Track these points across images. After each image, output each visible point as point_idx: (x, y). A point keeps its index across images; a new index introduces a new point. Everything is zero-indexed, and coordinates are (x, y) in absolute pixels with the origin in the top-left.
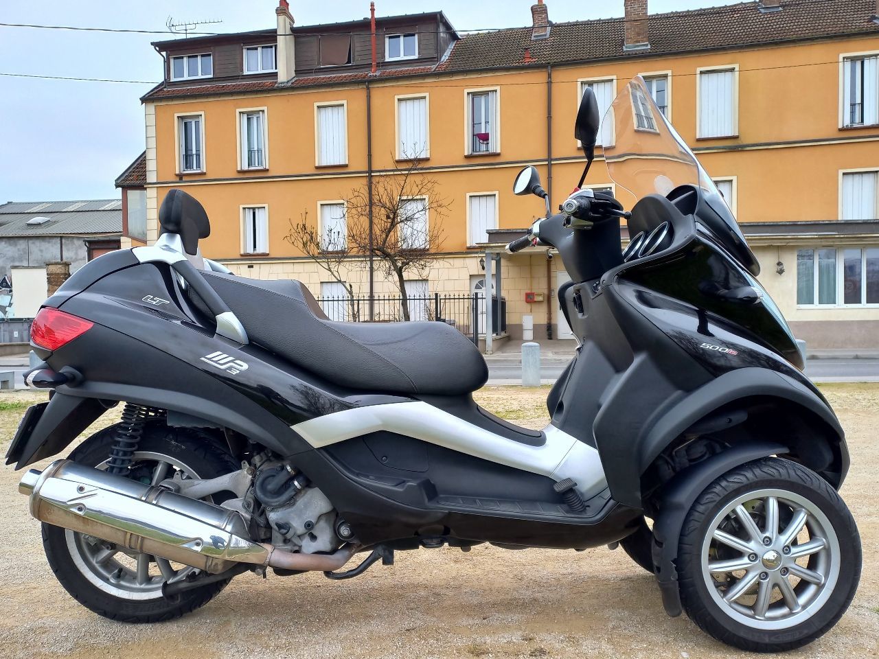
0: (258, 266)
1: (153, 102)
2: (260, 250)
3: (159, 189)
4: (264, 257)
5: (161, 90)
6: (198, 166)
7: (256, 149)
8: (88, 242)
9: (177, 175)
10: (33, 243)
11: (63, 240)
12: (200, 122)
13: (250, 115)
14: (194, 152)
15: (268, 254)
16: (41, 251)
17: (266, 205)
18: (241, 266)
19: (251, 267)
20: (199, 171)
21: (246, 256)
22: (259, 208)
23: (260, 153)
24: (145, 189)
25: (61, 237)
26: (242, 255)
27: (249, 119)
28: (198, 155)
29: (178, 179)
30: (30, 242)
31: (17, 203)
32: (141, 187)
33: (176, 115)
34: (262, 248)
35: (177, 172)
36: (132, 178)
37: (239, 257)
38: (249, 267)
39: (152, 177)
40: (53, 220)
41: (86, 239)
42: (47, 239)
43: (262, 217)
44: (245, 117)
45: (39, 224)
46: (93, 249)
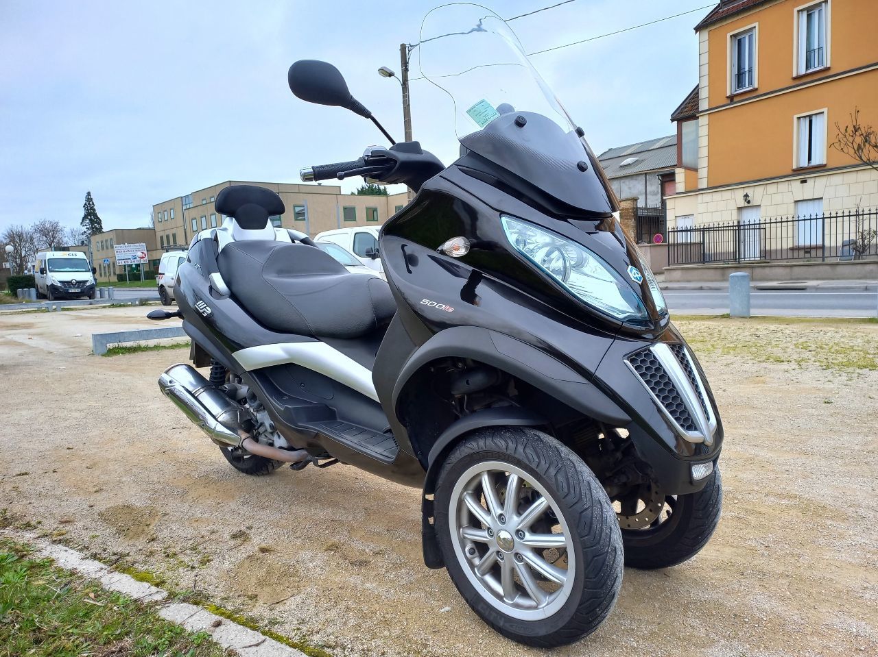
0: (812, 180)
1: (706, 28)
2: (816, 161)
3: (711, 115)
4: (821, 169)
5: (717, 12)
6: (751, 83)
7: (816, 47)
8: (661, 175)
9: (728, 97)
10: (624, 182)
11: (647, 176)
12: (754, 35)
13: (809, 12)
14: (747, 69)
15: (825, 165)
16: (630, 188)
17: (825, 110)
18: (792, 182)
19: (804, 182)
20: (751, 88)
21: (799, 171)
22: (816, 114)
23: (821, 52)
24: (698, 118)
25: (646, 174)
26: (794, 171)
27: (809, 16)
28: (750, 71)
29: (728, 102)
30: (622, 181)
31: (616, 149)
32: (694, 117)
33: (729, 35)
34: (819, 158)
35: (728, 94)
36: (686, 110)
37: (791, 173)
38: (802, 182)
39: (704, 105)
40: (641, 159)
41: (660, 173)
42: (635, 177)
43: (820, 125)
44: (805, 14)
45: (629, 165)
46: (665, 182)
